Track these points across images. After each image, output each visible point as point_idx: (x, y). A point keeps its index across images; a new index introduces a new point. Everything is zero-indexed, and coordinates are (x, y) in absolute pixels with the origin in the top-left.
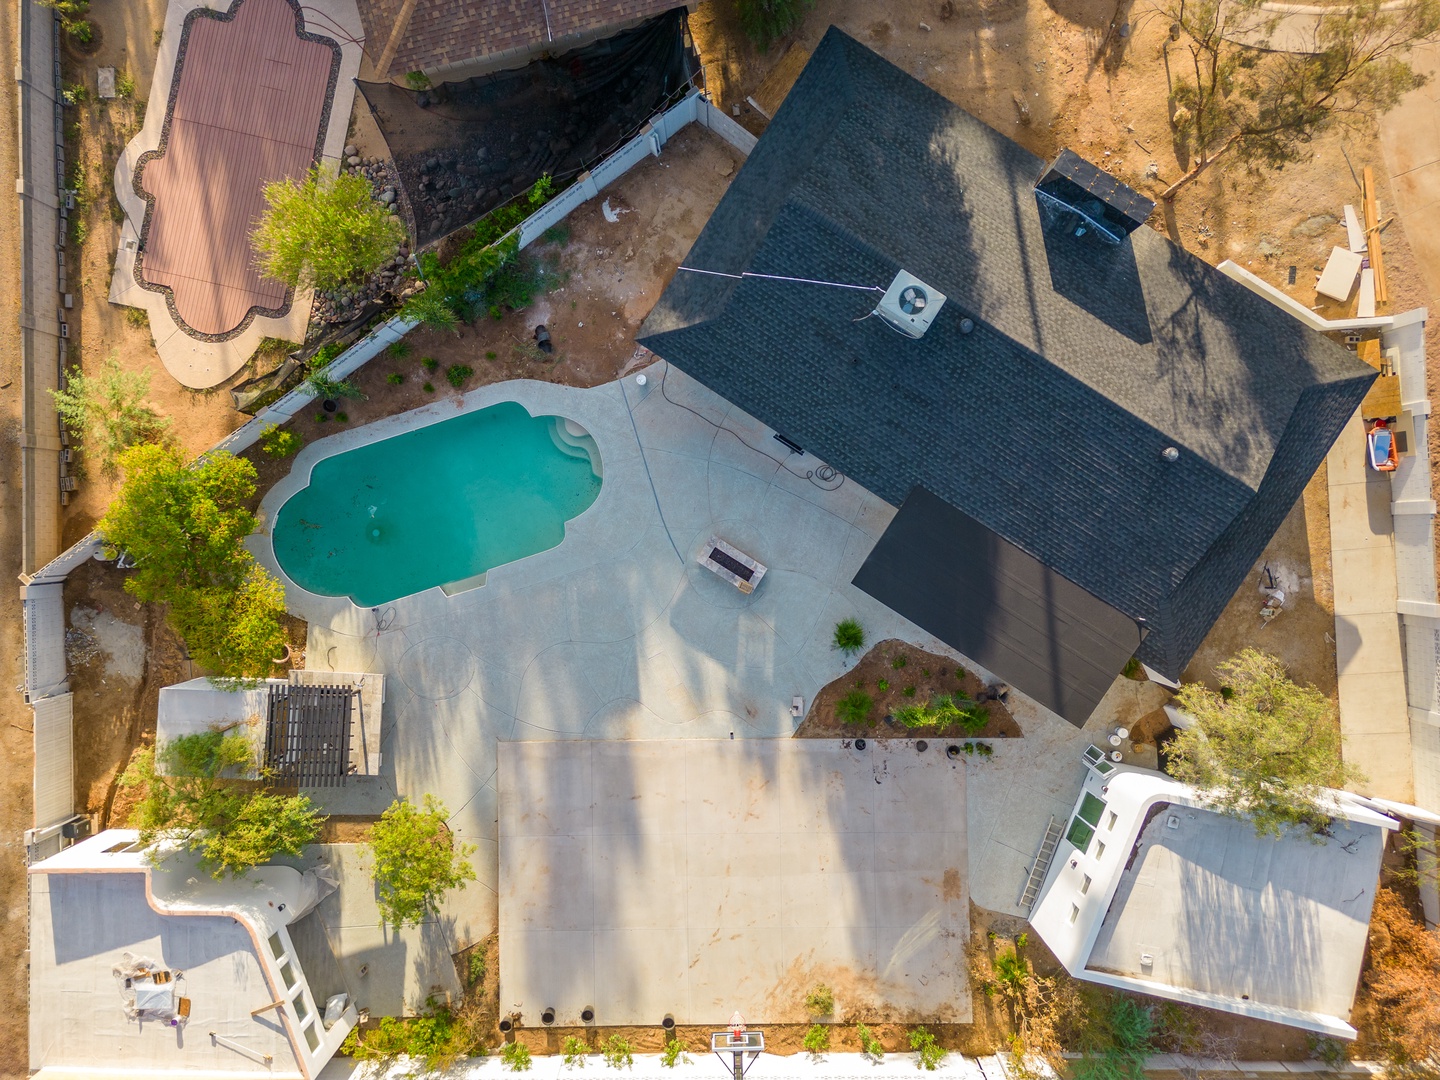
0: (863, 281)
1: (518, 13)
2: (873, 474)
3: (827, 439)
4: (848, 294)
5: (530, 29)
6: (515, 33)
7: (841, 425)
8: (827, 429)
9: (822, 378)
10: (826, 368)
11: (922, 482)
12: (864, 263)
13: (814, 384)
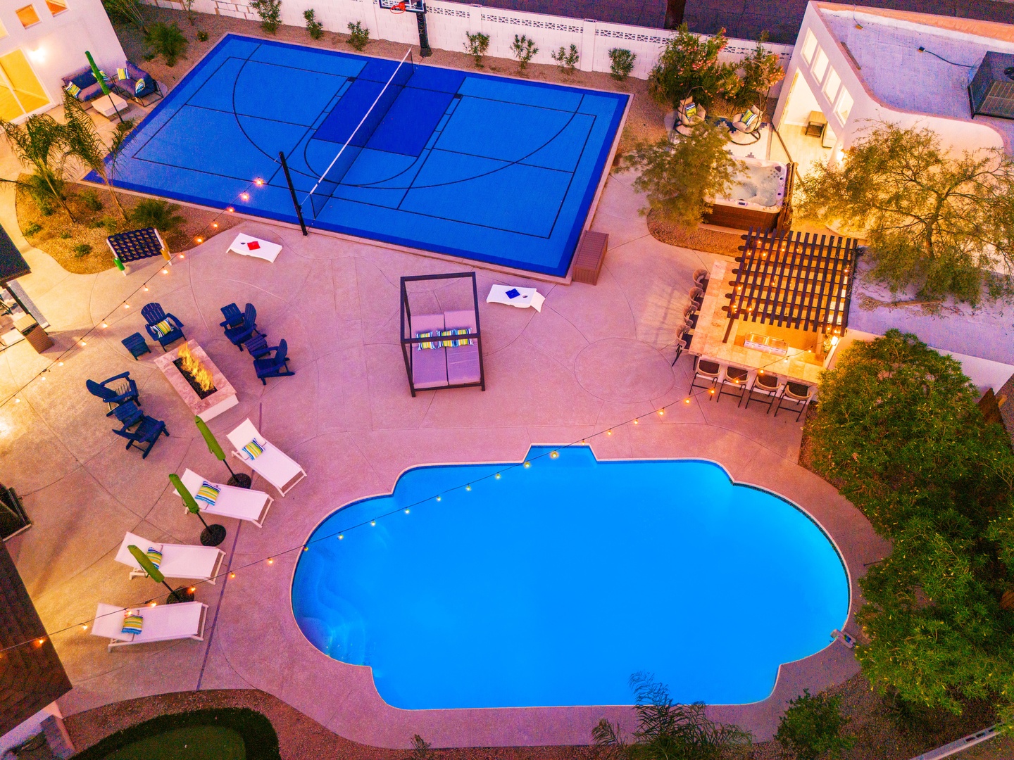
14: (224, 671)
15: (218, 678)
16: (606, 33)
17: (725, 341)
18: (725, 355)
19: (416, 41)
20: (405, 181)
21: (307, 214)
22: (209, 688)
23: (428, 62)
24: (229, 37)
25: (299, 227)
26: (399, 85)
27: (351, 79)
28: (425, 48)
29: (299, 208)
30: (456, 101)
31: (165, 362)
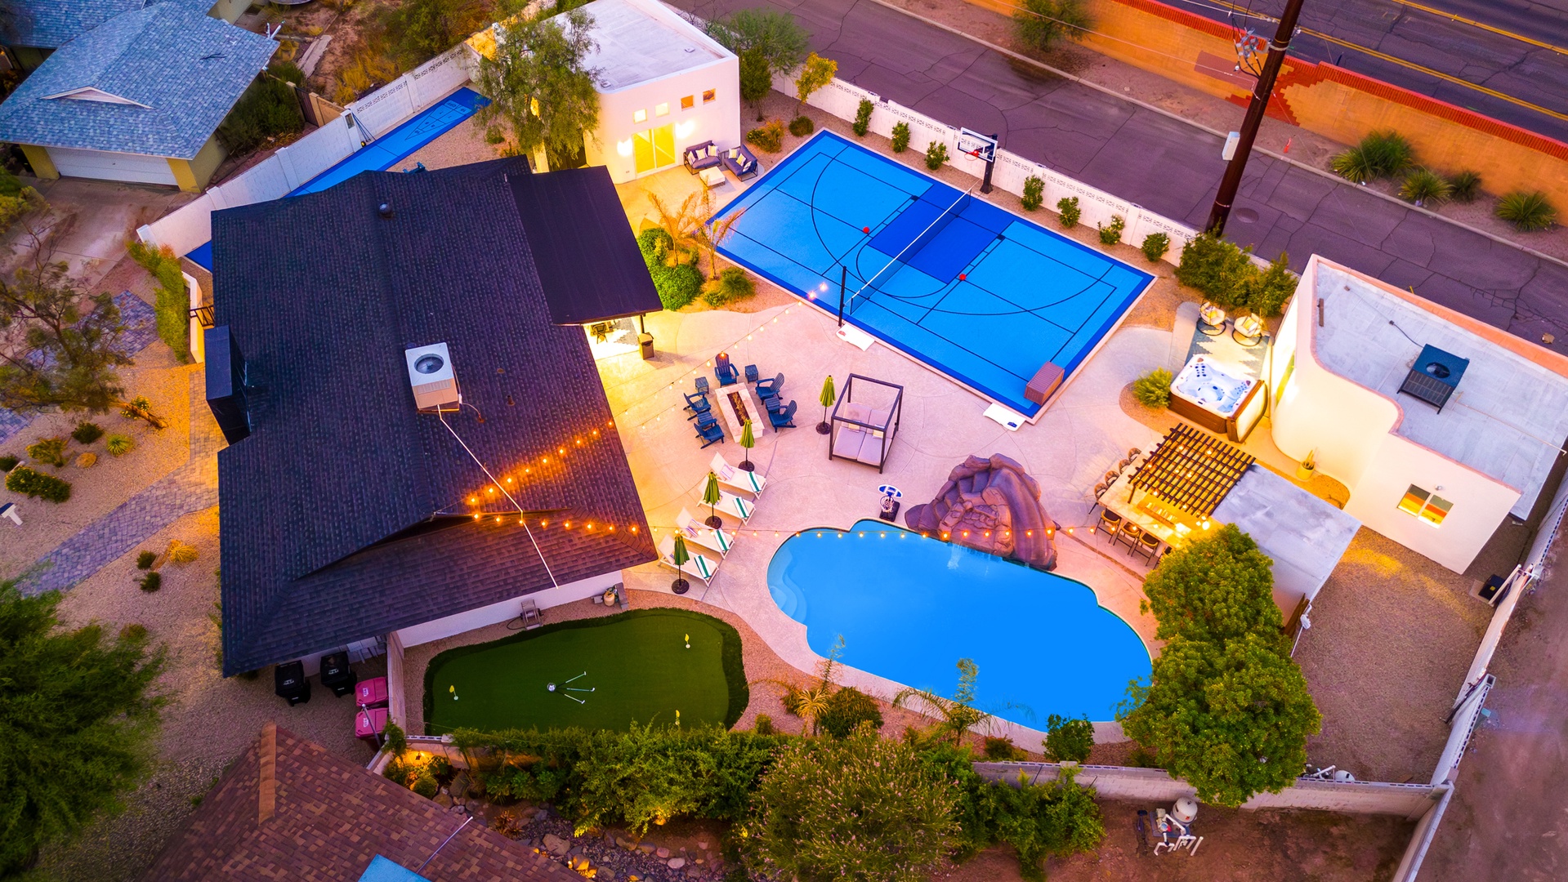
0: (444, 431)
1: (475, 861)
2: (576, 352)
3: (584, 391)
4: (464, 435)
5: (478, 841)
6: (497, 849)
7: (564, 388)
8: (576, 394)
9: (544, 417)
10: (534, 419)
11: (549, 323)
12: (429, 438)
13: (554, 420)
14: (719, 597)
15: (715, 599)
16: (1148, 220)
17: (1129, 502)
18: (1126, 512)
19: (982, 176)
20: (930, 302)
21: (846, 311)
22: (710, 603)
23: (984, 198)
24: (825, 133)
25: (837, 318)
26: (954, 214)
27: (914, 198)
28: (987, 186)
29: (842, 305)
30: (998, 241)
31: (722, 393)
